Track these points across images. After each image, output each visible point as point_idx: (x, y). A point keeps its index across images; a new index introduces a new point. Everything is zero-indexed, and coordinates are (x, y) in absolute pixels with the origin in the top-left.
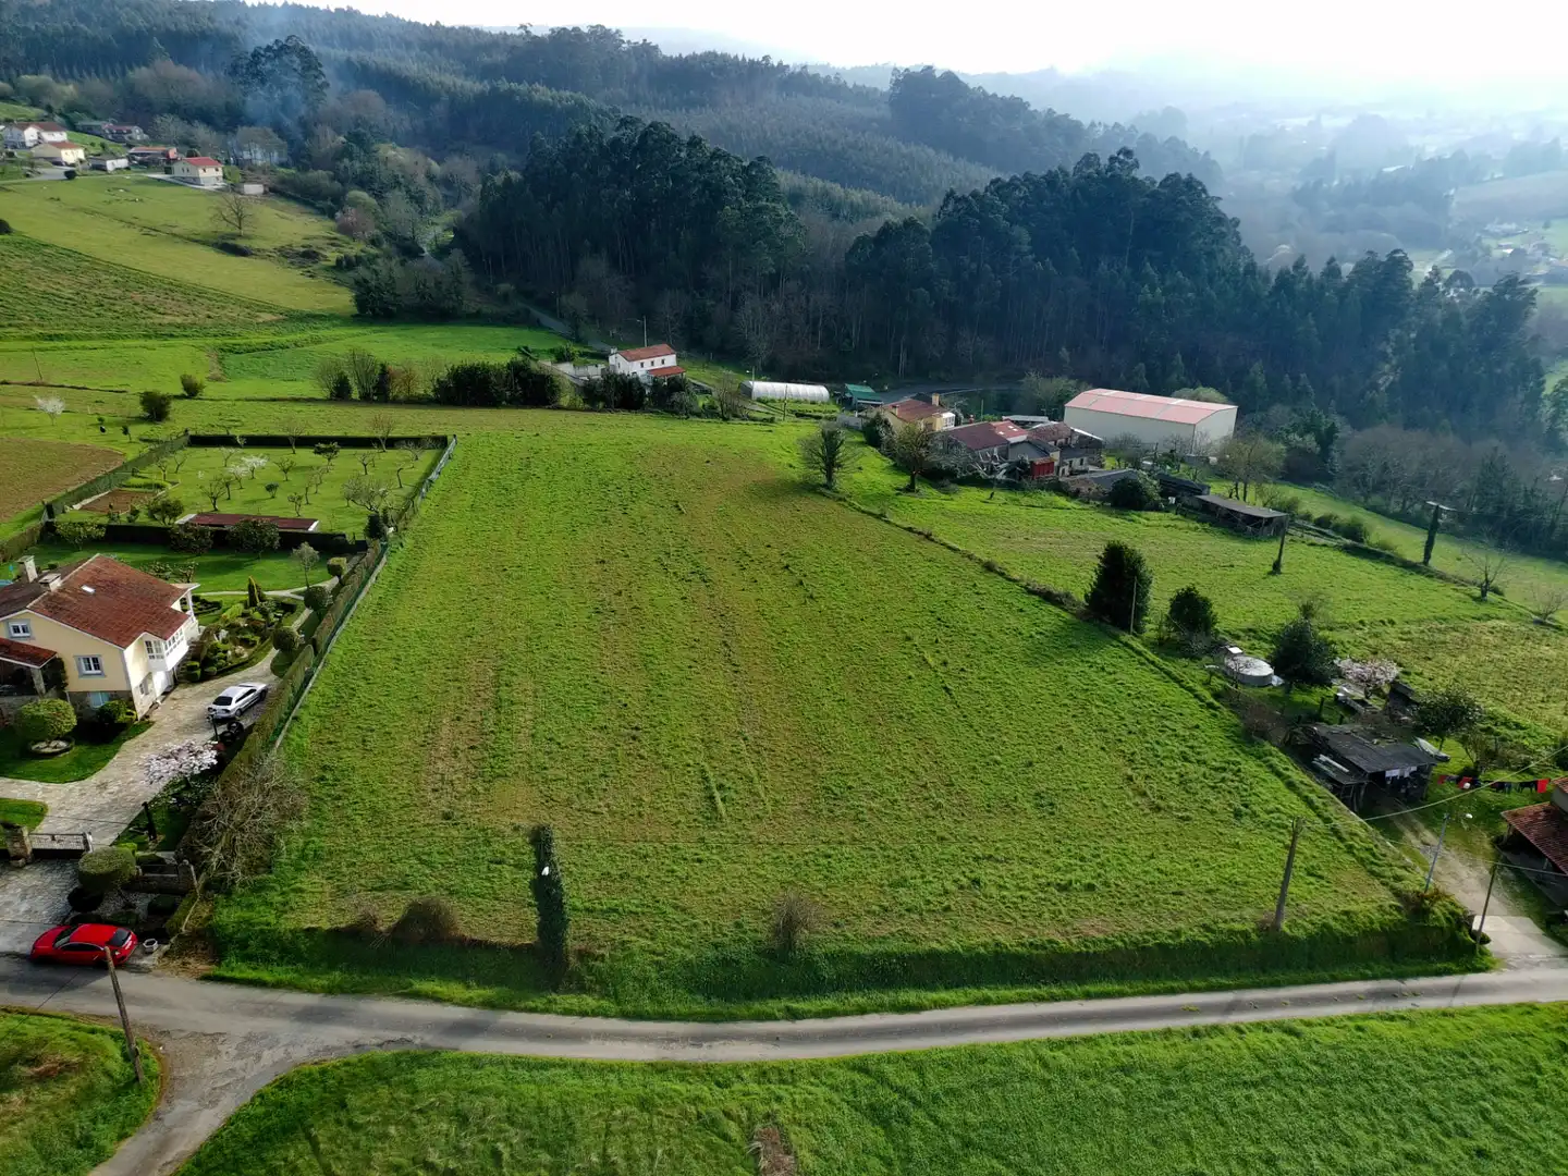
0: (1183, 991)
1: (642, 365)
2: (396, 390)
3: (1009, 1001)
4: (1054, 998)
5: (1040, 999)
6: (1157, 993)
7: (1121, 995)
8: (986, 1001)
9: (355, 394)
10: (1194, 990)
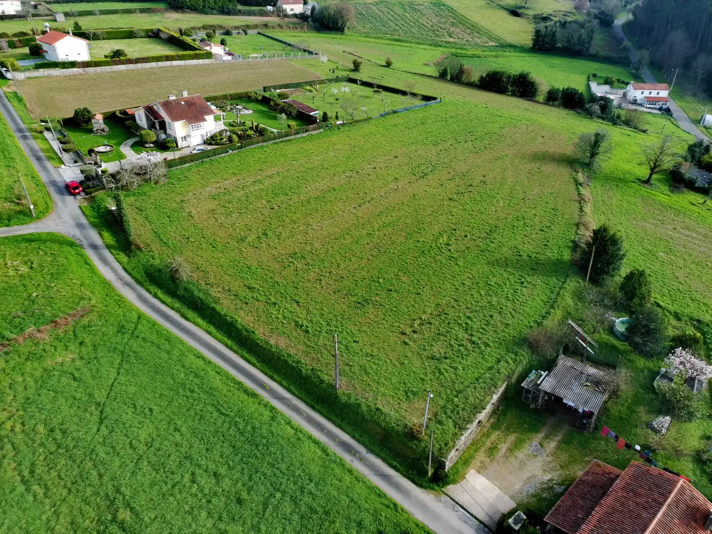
0: (275, 380)
1: (642, 93)
2: (464, 78)
3: (217, 338)
4: (231, 349)
5: (226, 346)
6: (266, 374)
7: (254, 365)
8: (209, 333)
9: (449, 77)
10: (281, 384)
